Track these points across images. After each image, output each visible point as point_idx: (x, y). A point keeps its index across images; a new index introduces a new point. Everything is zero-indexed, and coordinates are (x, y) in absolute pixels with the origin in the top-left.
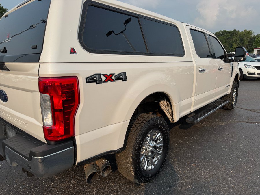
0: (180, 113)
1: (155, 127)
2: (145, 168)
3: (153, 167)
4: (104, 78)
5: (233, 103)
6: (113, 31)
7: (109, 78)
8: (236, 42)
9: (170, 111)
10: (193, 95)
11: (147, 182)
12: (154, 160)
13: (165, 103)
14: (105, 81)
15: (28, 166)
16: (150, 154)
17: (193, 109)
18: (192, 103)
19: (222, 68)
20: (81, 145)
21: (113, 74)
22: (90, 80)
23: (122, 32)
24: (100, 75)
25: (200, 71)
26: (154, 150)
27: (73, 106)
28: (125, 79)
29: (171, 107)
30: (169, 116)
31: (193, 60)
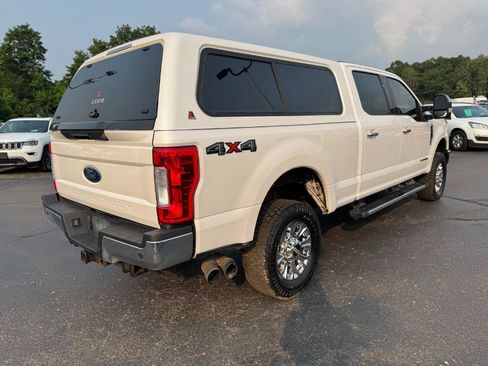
0: (337, 200)
1: (298, 217)
2: (285, 276)
3: (296, 276)
4: (227, 148)
5: (437, 189)
6: (229, 69)
7: (234, 148)
8: (463, 78)
9: (322, 196)
10: (359, 172)
11: (288, 296)
12: (298, 267)
13: (314, 184)
14: (230, 152)
15: (140, 255)
16: (291, 255)
17: (359, 195)
18: (356, 185)
19: (409, 131)
20: (202, 232)
21: (239, 143)
22: (211, 150)
23: (245, 70)
24: (222, 143)
25: (370, 136)
26: (296, 251)
27: (192, 182)
28: (254, 149)
29: (323, 190)
30: (320, 204)
31: (357, 119)
